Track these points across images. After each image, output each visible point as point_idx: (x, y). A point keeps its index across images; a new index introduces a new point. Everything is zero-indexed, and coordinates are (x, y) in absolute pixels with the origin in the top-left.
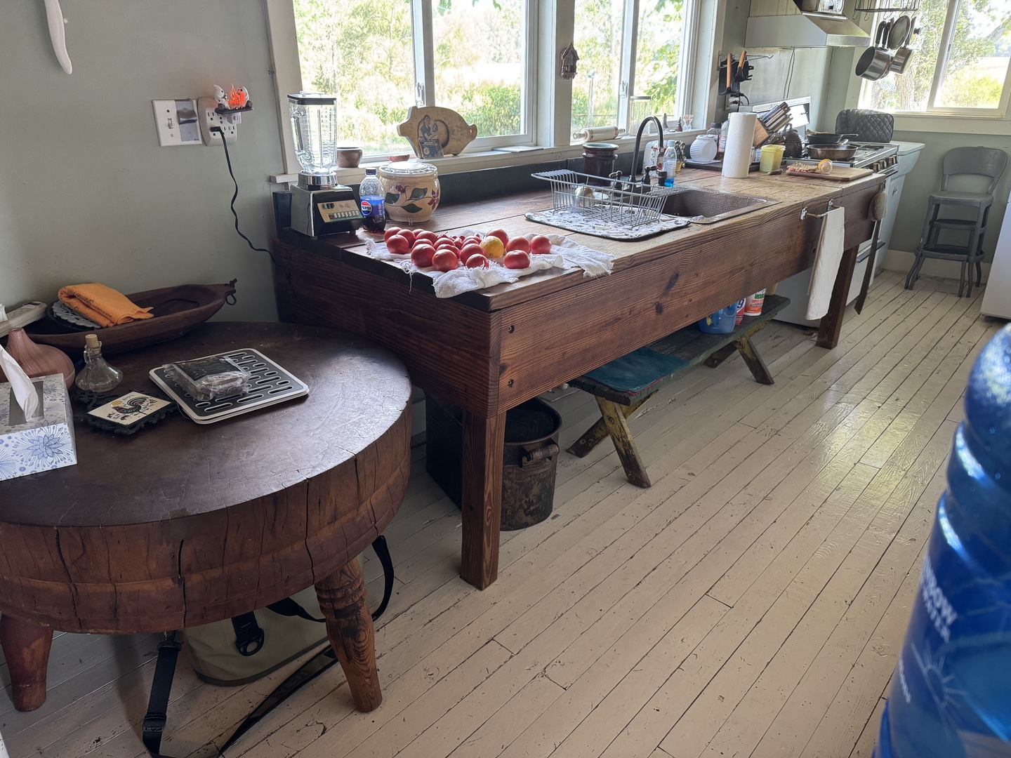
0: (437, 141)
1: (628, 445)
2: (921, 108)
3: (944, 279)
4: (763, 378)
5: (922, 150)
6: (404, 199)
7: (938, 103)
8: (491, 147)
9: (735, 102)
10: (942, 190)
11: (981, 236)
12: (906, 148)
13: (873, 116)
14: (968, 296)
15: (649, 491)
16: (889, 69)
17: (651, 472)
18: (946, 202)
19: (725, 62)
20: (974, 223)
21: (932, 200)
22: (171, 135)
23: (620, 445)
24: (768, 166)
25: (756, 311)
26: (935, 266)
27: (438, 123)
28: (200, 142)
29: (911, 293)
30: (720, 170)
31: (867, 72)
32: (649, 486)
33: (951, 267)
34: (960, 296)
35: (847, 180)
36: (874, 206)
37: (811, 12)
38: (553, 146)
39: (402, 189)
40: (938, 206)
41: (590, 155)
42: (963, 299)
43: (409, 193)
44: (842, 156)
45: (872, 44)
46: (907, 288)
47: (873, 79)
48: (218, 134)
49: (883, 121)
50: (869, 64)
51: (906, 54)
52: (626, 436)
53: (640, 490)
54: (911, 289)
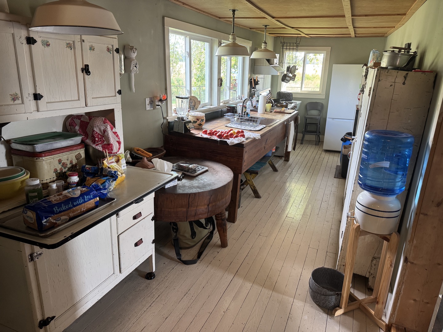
0: (193, 105)
1: (254, 187)
2: (299, 90)
3: (310, 141)
4: (275, 170)
5: (301, 103)
6: (198, 122)
7: (303, 89)
8: (202, 107)
9: (253, 91)
10: (307, 114)
11: (319, 127)
12: (298, 102)
13: (287, 93)
14: (318, 145)
15: (261, 199)
16: (290, 80)
17: (260, 193)
18: (309, 118)
19: (251, 79)
20: (317, 124)
21: (305, 117)
22: (148, 108)
23: (252, 187)
24: (268, 110)
25: (274, 150)
26: (308, 137)
27: (193, 101)
28: (153, 109)
29: (303, 145)
30: (257, 111)
31: (285, 81)
32: (261, 198)
33: (312, 137)
34: (316, 145)
35: (290, 113)
37: (272, 65)
38: (217, 106)
39: (198, 120)
40: (306, 119)
41: (229, 108)
42: (317, 146)
43: (200, 121)
44: (285, 106)
45: (285, 73)
46: (301, 144)
47: (287, 83)
48: (159, 106)
49: (290, 95)
50: (285, 78)
51: (295, 76)
52: (254, 184)
53: (259, 199)
54: (302, 144)
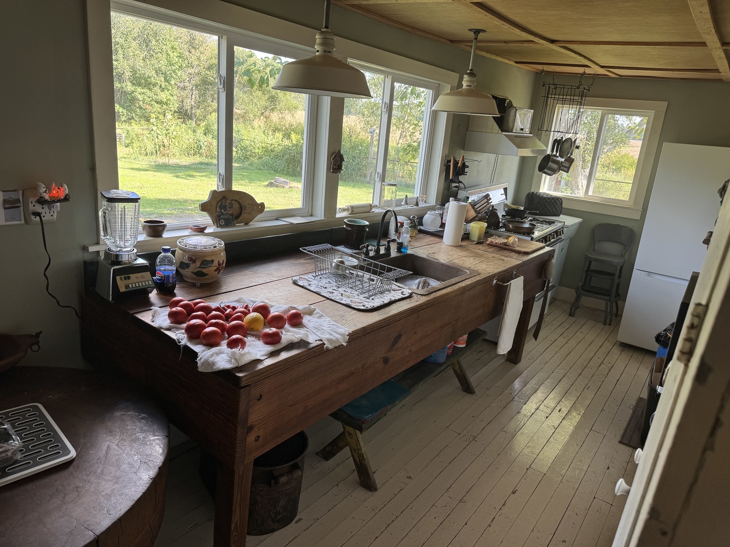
0: (232, 215)
1: (361, 456)
2: (580, 194)
3: (595, 309)
4: (467, 389)
5: (581, 224)
6: (194, 267)
7: (590, 193)
9: (456, 187)
10: (594, 250)
11: (618, 284)
12: (570, 221)
13: (549, 198)
14: (610, 325)
15: (376, 494)
16: (560, 169)
17: (378, 478)
18: (596, 260)
19: (449, 161)
20: (613, 275)
21: (587, 258)
23: (356, 456)
24: (475, 236)
25: (462, 344)
26: (588, 301)
27: (233, 202)
28: (23, 222)
29: (573, 319)
30: (441, 237)
31: (545, 170)
32: (376, 489)
33: (600, 303)
34: (605, 324)
35: (527, 253)
36: (545, 271)
37: (508, 132)
38: (323, 218)
40: (590, 262)
41: (349, 229)
42: (607, 326)
43: (198, 264)
44: (525, 231)
45: (549, 152)
46: (570, 315)
47: (550, 175)
48: (38, 218)
49: (555, 202)
50: (547, 165)
51: (571, 161)
52: (361, 449)
53: (370, 493)
54: (573, 316)
